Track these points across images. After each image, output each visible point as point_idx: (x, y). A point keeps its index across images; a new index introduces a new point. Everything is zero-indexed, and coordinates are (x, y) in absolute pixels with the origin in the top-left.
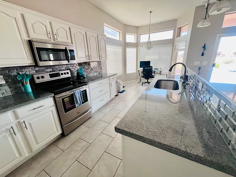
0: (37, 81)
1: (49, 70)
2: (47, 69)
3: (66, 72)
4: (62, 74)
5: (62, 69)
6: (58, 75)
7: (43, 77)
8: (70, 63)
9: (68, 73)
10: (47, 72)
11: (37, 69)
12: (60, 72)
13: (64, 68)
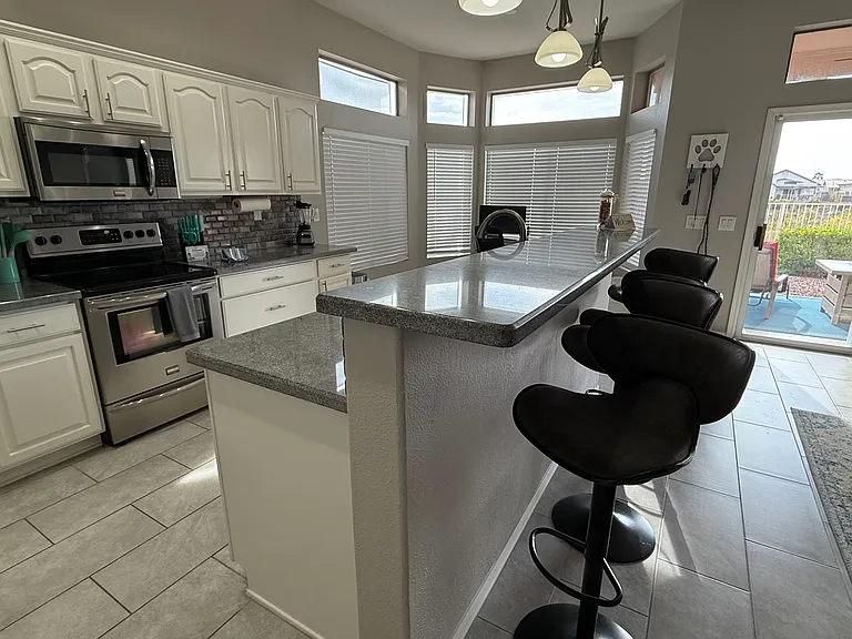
0: (37, 252)
1: (80, 218)
2: (76, 215)
3: (145, 227)
4: (128, 235)
5: (131, 216)
6: (114, 236)
7: (56, 240)
8: (154, 197)
9: (151, 233)
10: (75, 225)
11: (39, 211)
12: (122, 228)
13: (140, 216)
